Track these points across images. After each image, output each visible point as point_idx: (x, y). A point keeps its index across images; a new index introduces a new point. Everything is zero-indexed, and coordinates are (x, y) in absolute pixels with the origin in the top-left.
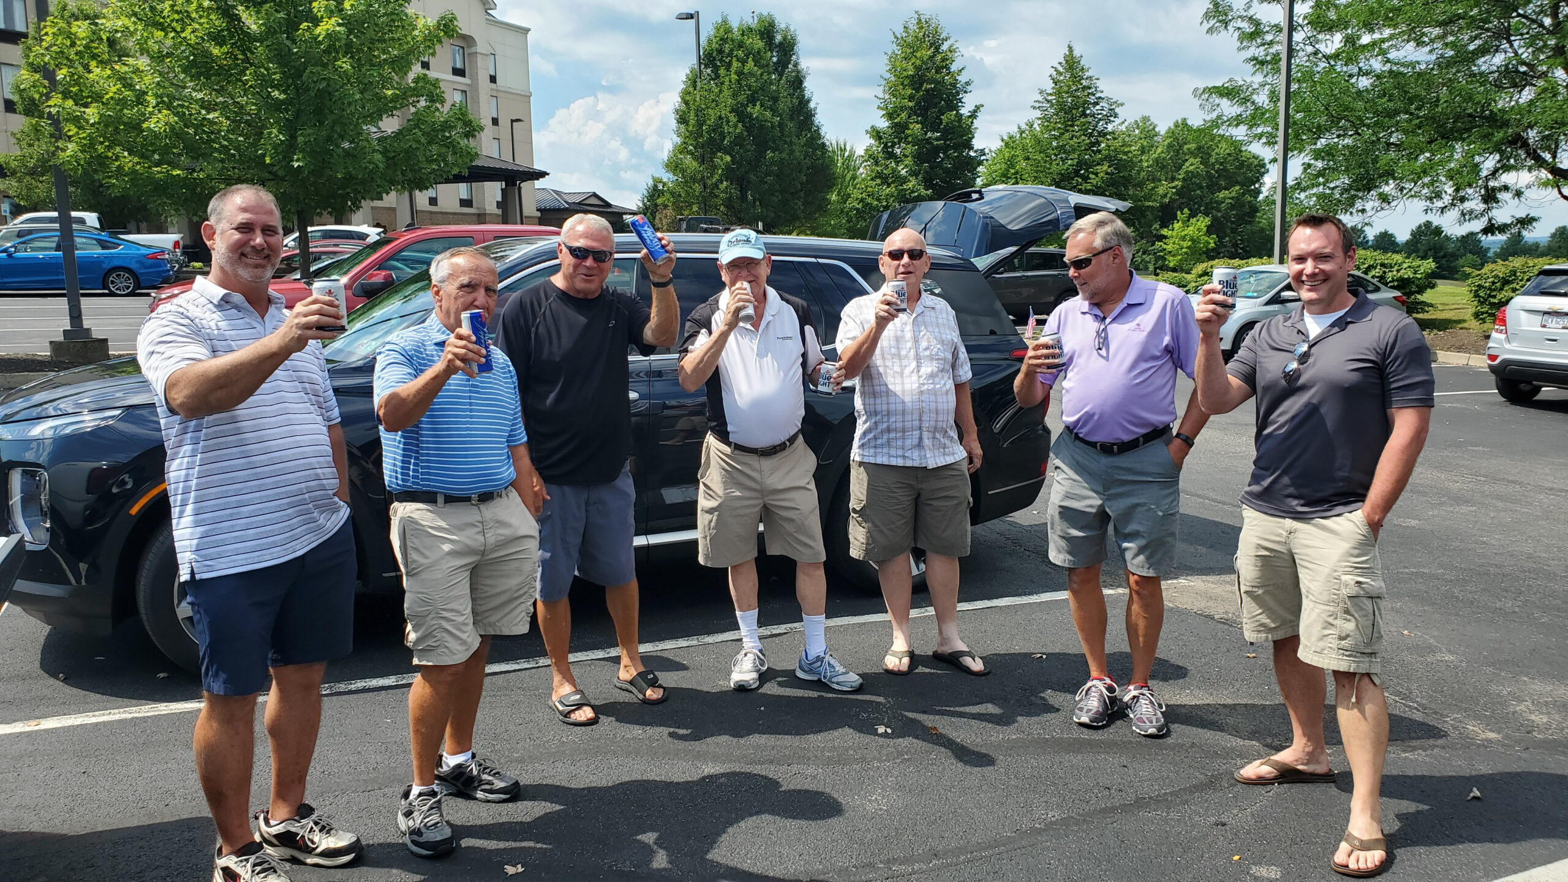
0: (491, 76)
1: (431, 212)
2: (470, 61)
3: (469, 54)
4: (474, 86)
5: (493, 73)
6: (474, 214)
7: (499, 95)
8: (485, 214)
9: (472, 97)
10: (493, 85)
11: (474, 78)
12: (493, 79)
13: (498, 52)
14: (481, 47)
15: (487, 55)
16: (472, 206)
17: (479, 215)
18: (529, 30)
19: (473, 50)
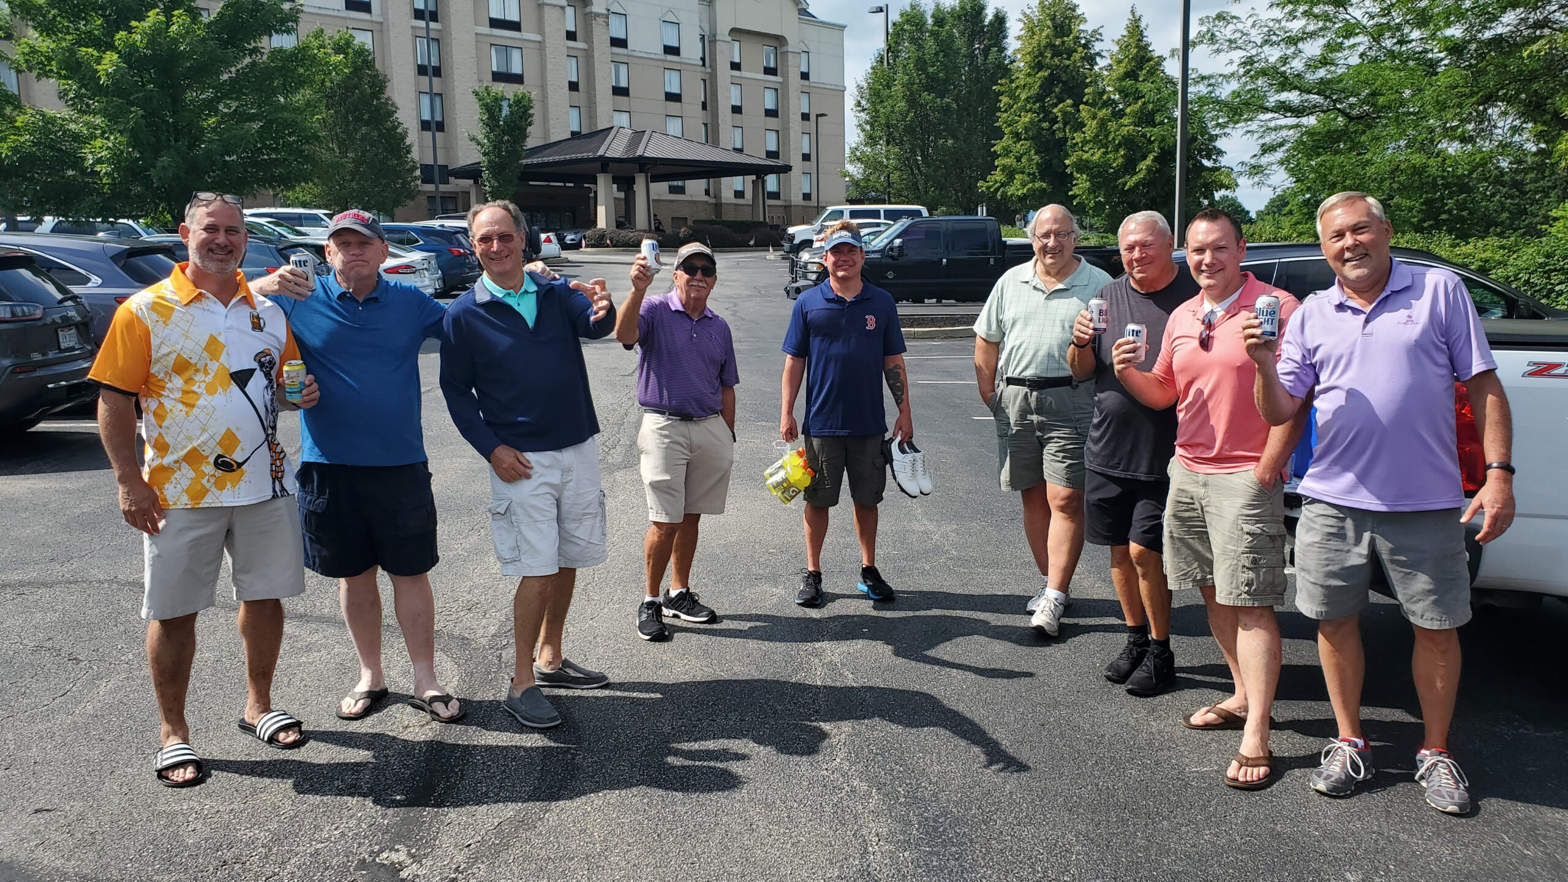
0: (802, 73)
1: (736, 205)
2: (782, 60)
3: (782, 53)
4: (785, 84)
5: (805, 70)
6: (781, 206)
7: (812, 90)
8: (791, 206)
9: (783, 95)
10: (806, 82)
11: (785, 76)
12: (805, 76)
13: (812, 49)
14: (792, 45)
15: (800, 53)
16: (779, 199)
17: (785, 207)
18: (845, 27)
19: (784, 49)
